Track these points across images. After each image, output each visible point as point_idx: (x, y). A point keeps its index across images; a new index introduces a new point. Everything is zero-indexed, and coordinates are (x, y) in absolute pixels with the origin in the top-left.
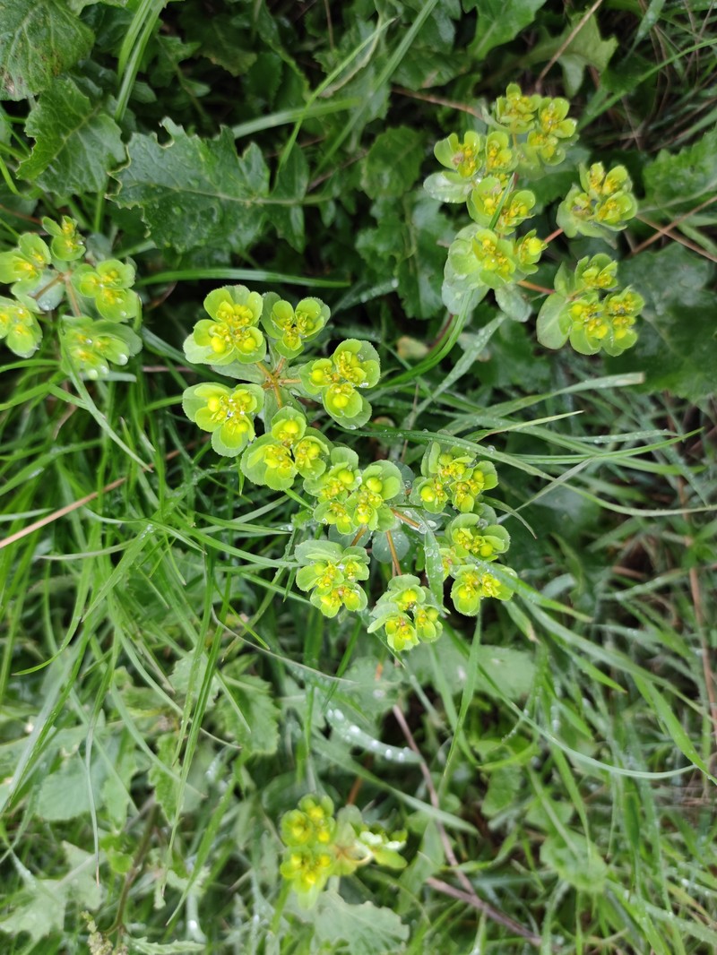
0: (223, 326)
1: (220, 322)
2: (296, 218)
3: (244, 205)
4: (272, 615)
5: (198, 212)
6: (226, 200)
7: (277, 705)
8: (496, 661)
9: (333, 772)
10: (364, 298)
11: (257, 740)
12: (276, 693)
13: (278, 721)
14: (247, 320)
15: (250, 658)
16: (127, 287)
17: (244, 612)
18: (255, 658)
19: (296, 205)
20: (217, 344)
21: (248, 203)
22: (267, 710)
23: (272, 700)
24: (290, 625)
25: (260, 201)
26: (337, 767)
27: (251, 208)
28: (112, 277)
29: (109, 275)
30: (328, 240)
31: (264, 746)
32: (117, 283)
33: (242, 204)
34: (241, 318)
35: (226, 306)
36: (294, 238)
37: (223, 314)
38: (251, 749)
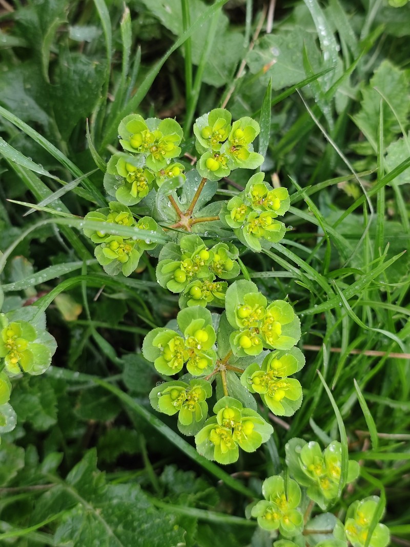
0: (237, 437)
1: (236, 442)
2: (76, 475)
3: (102, 513)
4: (316, 172)
5: (136, 533)
6: (111, 526)
7: (360, 95)
8: (168, 9)
9: (353, 9)
10: (76, 375)
11: (393, 80)
12: (355, 106)
13: (368, 83)
14: (218, 430)
15: (357, 148)
16: (267, 501)
17: (337, 188)
18: (352, 146)
19: (67, 484)
20: (249, 428)
21: (98, 512)
22: (371, 98)
23: (362, 102)
24: (309, 153)
25: (89, 506)
26: (348, 12)
27: (99, 507)
28: (272, 514)
29: (273, 519)
30: (71, 442)
31: (389, 72)
32: (271, 509)
33: (102, 515)
34: (221, 435)
35: (224, 449)
36: (90, 462)
37: (229, 445)
38: (401, 76)
